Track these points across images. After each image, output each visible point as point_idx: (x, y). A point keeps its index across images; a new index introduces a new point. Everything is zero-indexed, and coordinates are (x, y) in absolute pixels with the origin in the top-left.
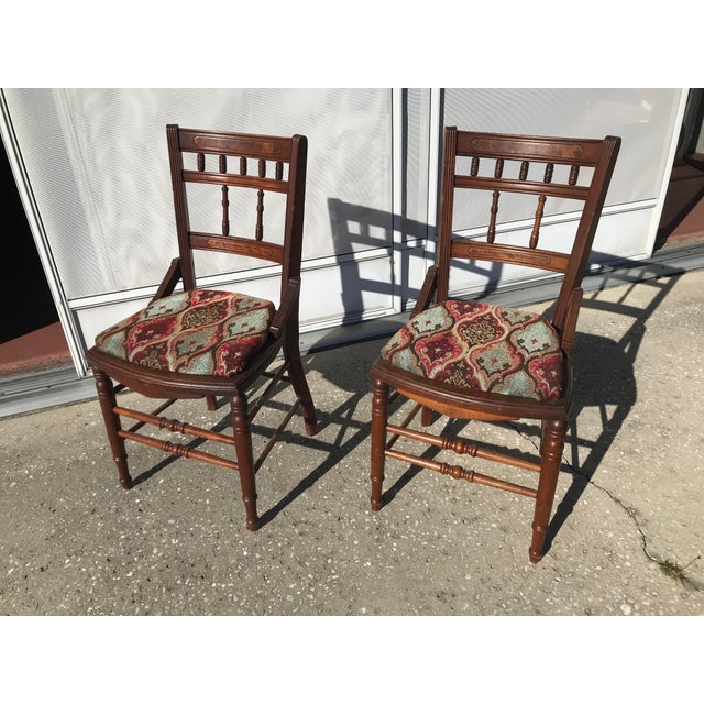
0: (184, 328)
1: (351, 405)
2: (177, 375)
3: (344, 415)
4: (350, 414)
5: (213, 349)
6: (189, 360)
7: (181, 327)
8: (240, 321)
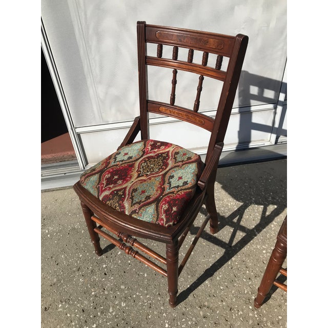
0: (139, 176)
1: (240, 212)
2: (130, 219)
3: (235, 220)
4: (239, 220)
5: (157, 201)
6: (140, 208)
7: (136, 175)
8: (178, 173)
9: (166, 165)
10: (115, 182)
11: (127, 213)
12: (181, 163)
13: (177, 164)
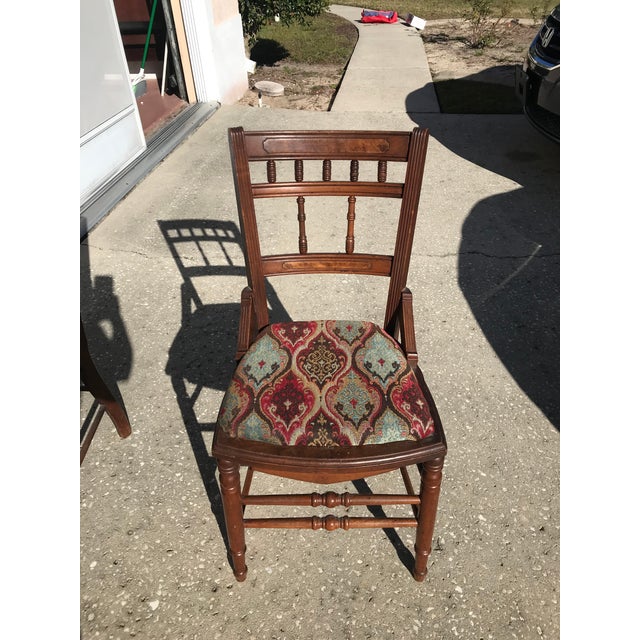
9: (341, 352)
10: (295, 411)
11: (354, 444)
12: (359, 342)
13: (354, 345)
